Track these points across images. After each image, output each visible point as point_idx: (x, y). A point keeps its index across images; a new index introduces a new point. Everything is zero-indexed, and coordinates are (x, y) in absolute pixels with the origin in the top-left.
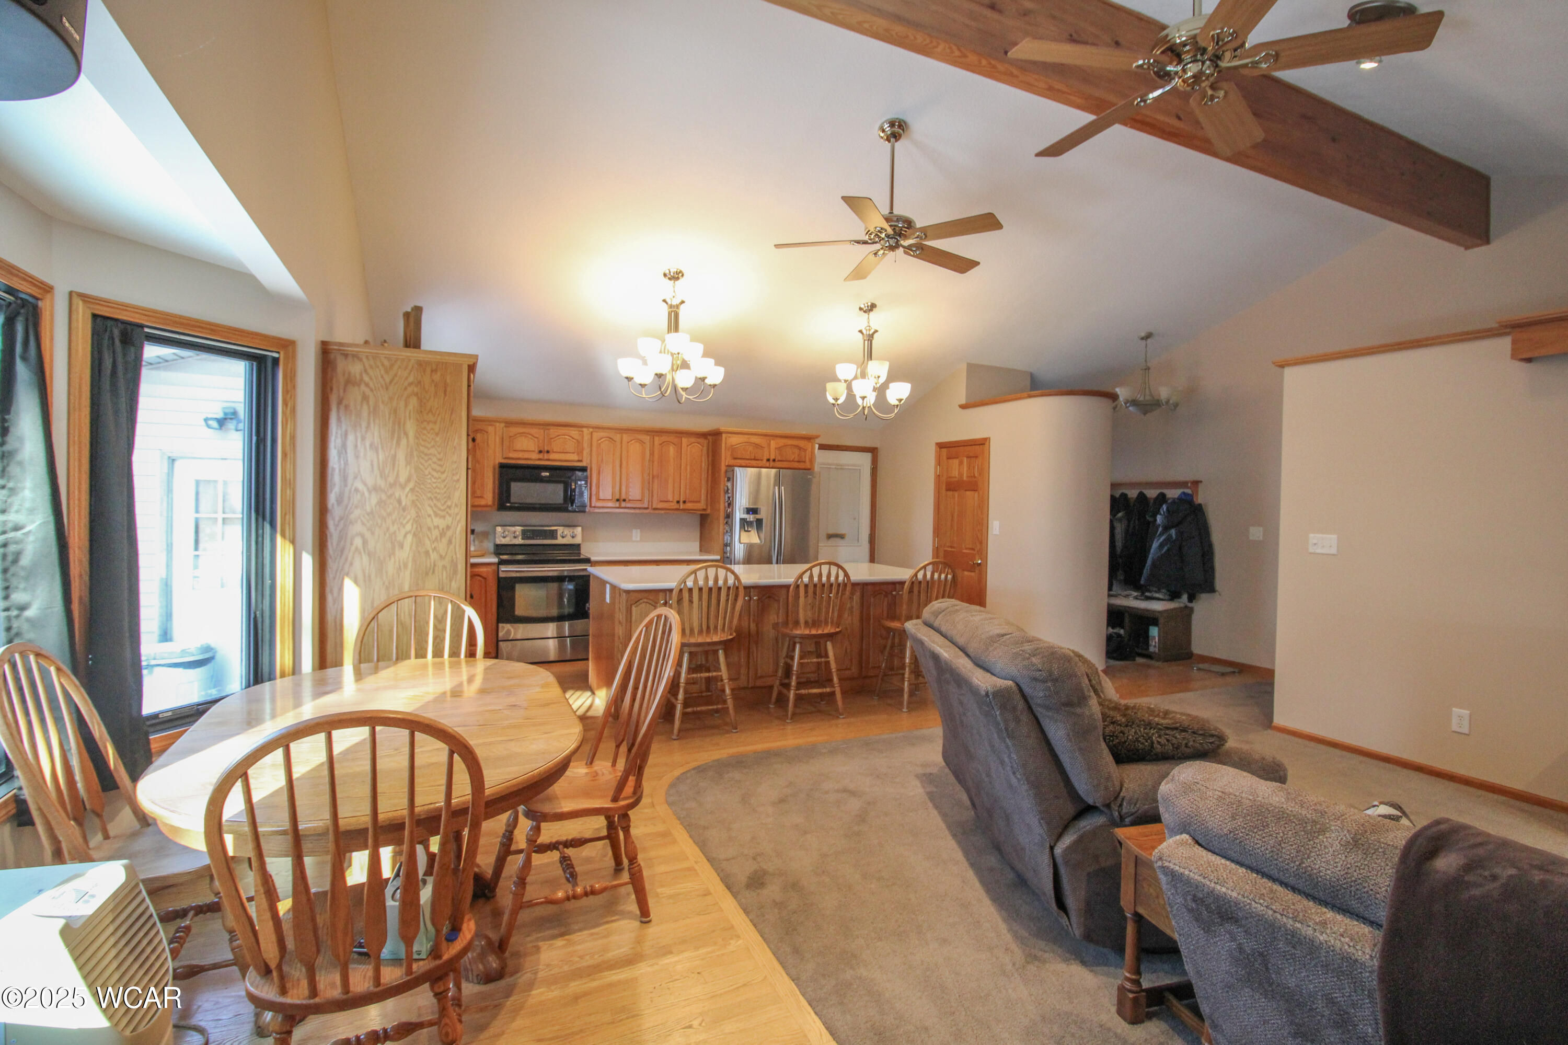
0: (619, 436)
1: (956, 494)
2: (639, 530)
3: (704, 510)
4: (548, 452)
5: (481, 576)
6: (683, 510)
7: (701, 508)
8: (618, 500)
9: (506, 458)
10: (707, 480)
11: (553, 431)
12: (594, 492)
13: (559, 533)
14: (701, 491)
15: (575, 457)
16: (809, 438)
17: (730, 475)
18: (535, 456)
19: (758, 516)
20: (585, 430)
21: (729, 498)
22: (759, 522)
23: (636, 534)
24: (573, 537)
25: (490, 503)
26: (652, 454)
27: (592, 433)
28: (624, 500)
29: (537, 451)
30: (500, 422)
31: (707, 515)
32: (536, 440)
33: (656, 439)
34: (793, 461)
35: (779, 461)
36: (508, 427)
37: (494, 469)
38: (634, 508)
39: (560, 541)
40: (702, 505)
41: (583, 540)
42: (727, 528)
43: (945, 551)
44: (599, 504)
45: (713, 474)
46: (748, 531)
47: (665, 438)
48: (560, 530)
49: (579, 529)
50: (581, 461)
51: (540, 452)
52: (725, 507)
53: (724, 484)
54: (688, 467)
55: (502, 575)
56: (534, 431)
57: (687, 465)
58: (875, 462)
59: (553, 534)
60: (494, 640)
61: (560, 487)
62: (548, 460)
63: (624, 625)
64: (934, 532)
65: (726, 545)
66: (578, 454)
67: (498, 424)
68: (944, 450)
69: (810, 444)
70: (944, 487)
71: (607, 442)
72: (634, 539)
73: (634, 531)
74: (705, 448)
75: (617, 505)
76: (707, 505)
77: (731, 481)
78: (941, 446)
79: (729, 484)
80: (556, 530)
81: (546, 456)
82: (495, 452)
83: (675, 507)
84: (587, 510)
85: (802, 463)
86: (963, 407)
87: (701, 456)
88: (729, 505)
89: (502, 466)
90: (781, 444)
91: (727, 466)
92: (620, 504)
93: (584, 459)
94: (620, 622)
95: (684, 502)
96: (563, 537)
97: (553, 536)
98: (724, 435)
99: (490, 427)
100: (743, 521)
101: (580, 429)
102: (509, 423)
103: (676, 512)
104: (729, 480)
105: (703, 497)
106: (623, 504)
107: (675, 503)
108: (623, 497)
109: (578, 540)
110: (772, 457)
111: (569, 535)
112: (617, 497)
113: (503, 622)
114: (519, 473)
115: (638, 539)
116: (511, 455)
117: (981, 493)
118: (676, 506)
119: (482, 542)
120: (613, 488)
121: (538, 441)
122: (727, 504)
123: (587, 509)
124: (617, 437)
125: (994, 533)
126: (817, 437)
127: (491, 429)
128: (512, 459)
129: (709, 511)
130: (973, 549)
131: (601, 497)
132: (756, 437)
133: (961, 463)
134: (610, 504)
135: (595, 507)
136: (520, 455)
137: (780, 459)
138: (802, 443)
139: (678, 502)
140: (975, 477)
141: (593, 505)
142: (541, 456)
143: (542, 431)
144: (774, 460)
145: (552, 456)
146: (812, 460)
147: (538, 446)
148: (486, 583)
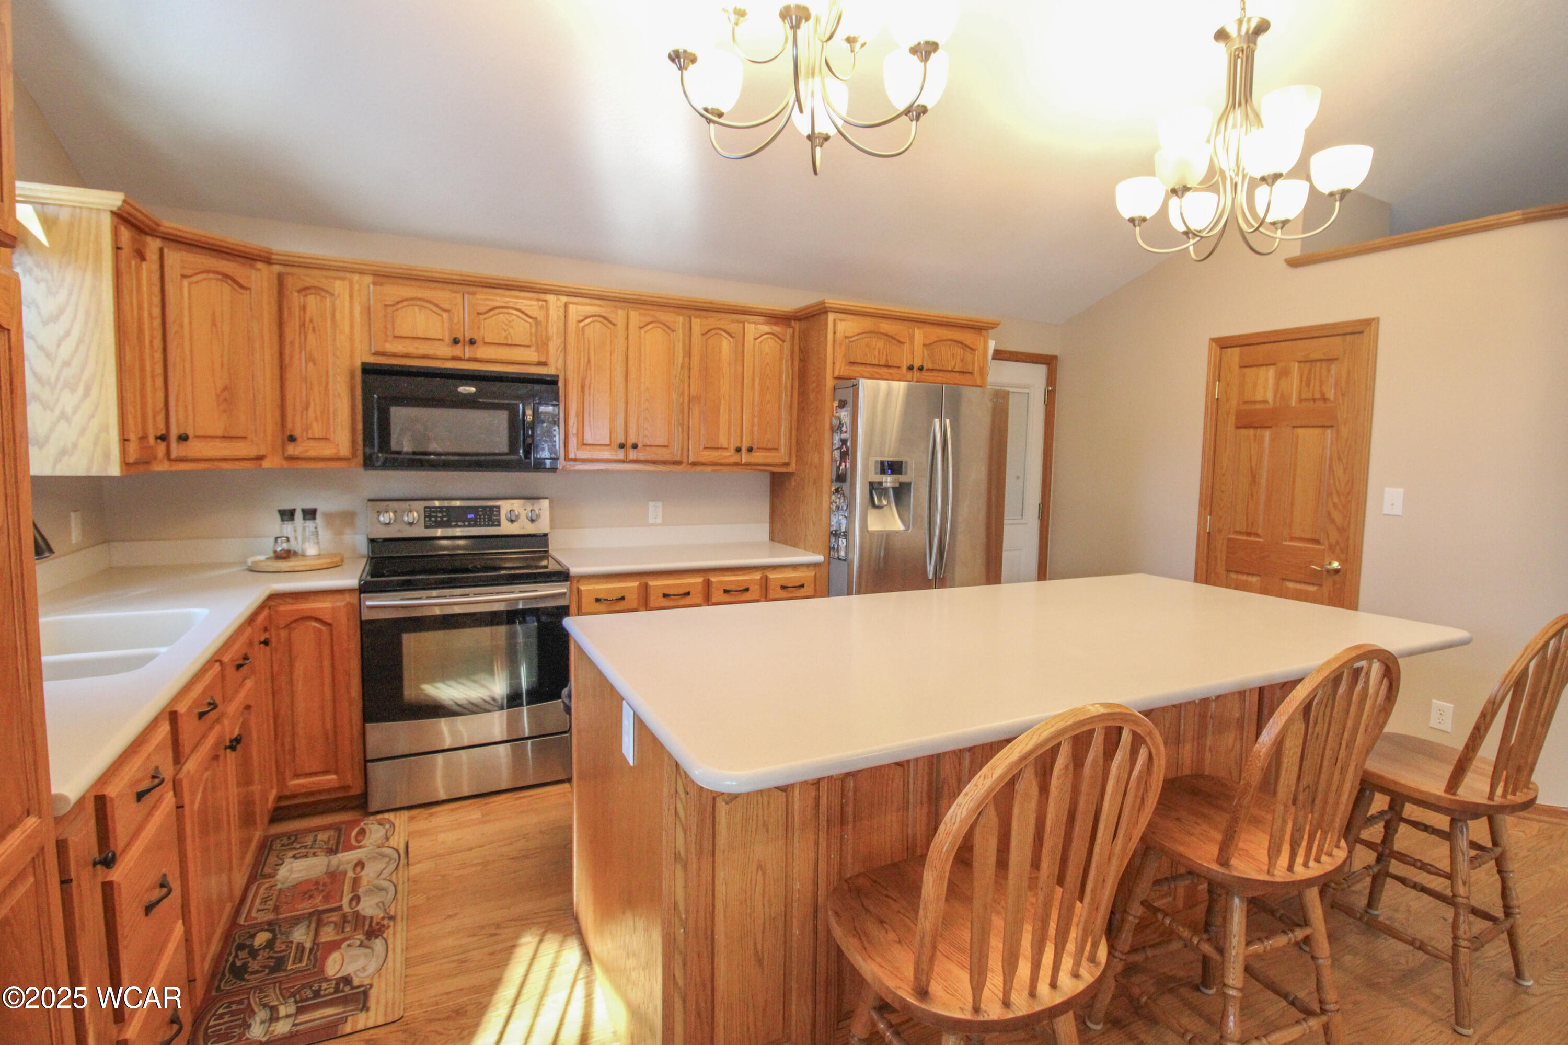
0: (621, 313)
1: (1267, 434)
2: (660, 504)
3: (786, 464)
4: (472, 342)
5: (316, 619)
6: (747, 464)
7: (777, 461)
8: (622, 446)
9: (376, 354)
10: (791, 407)
11: (486, 299)
12: (573, 430)
13: (503, 513)
14: (779, 429)
15: (531, 355)
16: (979, 328)
17: (847, 395)
18: (445, 350)
19: (903, 478)
20: (551, 298)
21: (844, 442)
22: (901, 493)
23: (655, 511)
24: (532, 521)
25: (344, 449)
26: (688, 354)
27: (566, 305)
28: (635, 446)
29: (448, 339)
30: (361, 273)
31: (790, 475)
32: (445, 315)
33: (696, 322)
34: (952, 371)
35: (928, 370)
36: (381, 284)
37: (352, 376)
38: (654, 462)
39: (506, 528)
40: (781, 456)
41: (552, 526)
42: (841, 502)
43: (1229, 540)
44: (584, 454)
45: (803, 393)
46: (880, 507)
47: (713, 321)
48: (506, 506)
49: (545, 503)
50: (544, 364)
51: (456, 341)
52: (833, 460)
53: (830, 412)
54: (757, 381)
55: (367, 615)
56: (442, 295)
57: (753, 380)
58: (1051, 380)
59: (490, 515)
60: (359, 757)
61: (502, 417)
62: (476, 360)
63: (693, 866)
64: (1202, 504)
65: (836, 534)
66: (538, 350)
67: (356, 277)
68: (1234, 354)
69: (982, 338)
70: (1232, 420)
71: (598, 325)
72: (651, 521)
73: (651, 504)
74: (787, 345)
75: (621, 455)
76: (790, 458)
77: (849, 408)
78: (1223, 344)
79: (844, 415)
80: (498, 507)
81: (468, 352)
82: (352, 339)
83: (732, 460)
84: (560, 466)
85: (968, 376)
86: (1294, 263)
87: (781, 359)
88: (844, 455)
89: (368, 370)
90: (933, 338)
91: (838, 378)
92: (626, 455)
93: (552, 361)
94: (677, 856)
95: (750, 450)
96: (512, 521)
97: (490, 519)
98: (831, 317)
99: (338, 283)
100: (874, 488)
101: (543, 296)
102: (382, 276)
103: (735, 469)
104: (842, 404)
105: (783, 441)
106: (633, 455)
107: (732, 451)
108: (632, 439)
109: (543, 526)
110: (917, 364)
111: (523, 518)
112: (621, 439)
113: (372, 721)
114: (405, 384)
115: (659, 521)
116: (390, 347)
117: (1344, 431)
118: (735, 458)
119: (340, 533)
120: (612, 420)
121: (450, 319)
122: (837, 454)
123: (561, 463)
124: (619, 316)
125: (1387, 510)
126: (992, 326)
127: (339, 287)
128: (395, 355)
129: (792, 468)
130: (1317, 542)
131: (589, 439)
132: (889, 321)
133: (1283, 374)
134: (606, 455)
135: (575, 460)
136: (411, 348)
137: (930, 367)
138: (967, 337)
139: (738, 450)
140: (1325, 400)
141: (572, 456)
142: (457, 351)
143: (459, 296)
144: (921, 369)
145: (482, 352)
146: (983, 372)
147: (451, 330)
148: (331, 631)
